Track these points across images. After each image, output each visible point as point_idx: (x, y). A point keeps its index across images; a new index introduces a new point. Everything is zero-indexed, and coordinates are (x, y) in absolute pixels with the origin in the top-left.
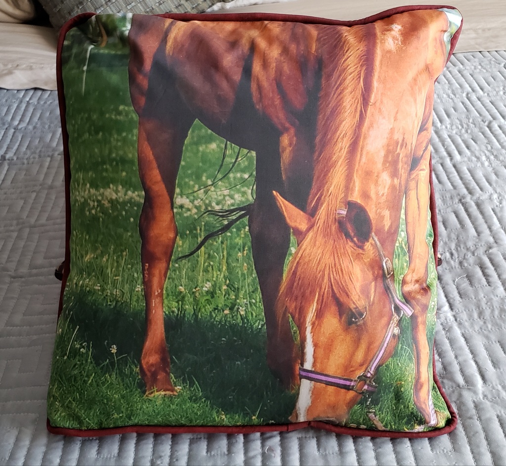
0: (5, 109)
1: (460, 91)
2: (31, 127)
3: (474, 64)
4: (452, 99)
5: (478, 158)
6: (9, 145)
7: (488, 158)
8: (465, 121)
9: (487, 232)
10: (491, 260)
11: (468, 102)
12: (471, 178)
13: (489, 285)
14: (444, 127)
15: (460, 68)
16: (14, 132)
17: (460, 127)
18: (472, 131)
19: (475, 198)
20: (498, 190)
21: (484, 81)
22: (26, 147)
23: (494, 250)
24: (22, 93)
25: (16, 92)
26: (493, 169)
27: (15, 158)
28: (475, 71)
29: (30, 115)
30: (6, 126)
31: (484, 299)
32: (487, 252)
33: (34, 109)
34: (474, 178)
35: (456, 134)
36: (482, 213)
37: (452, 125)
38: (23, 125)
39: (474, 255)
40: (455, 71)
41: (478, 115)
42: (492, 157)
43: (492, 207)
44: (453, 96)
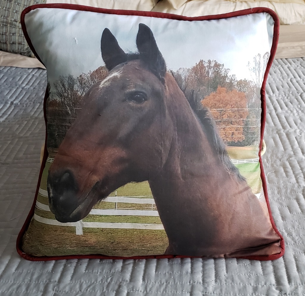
0: (19, 78)
1: (287, 77)
2: (32, 88)
3: (297, 64)
4: (282, 81)
5: (292, 111)
6: (17, 96)
7: (297, 112)
8: (287, 92)
9: (290, 149)
10: (290, 164)
11: (290, 83)
12: (286, 121)
13: (287, 177)
14: (274, 95)
15: (288, 66)
16: (22, 90)
17: (284, 96)
18: (290, 98)
19: (286, 131)
20: (300, 128)
21: (302, 73)
22: (27, 98)
23: (293, 158)
24: (31, 70)
25: (27, 69)
26: (300, 117)
27: (19, 104)
28: (297, 68)
29: (33, 82)
30: (18, 86)
31: (283, 184)
32: (289, 160)
33: (36, 79)
34: (287, 121)
35: (281, 99)
36: (289, 139)
37: (279, 94)
38: (28, 87)
39: (280, 161)
40: (286, 67)
41: (296, 90)
42: (300, 111)
43: (296, 136)
44: (282, 80)
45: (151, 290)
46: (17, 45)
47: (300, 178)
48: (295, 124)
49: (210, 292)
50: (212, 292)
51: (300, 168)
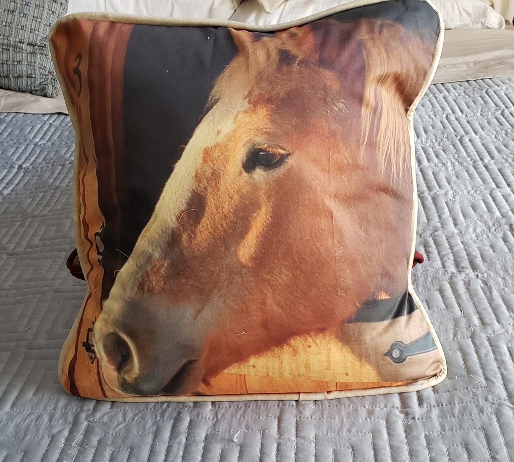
0: (29, 129)
1: (440, 113)
2: (49, 144)
3: (459, 92)
4: (432, 119)
5: (444, 164)
6: (27, 157)
7: (453, 164)
8: (439, 135)
9: (437, 219)
10: (435, 240)
11: (446, 121)
12: (434, 179)
13: (429, 260)
14: (419, 141)
15: (445, 94)
16: (34, 148)
17: (434, 141)
18: (444, 144)
19: (432, 193)
20: (455, 188)
21: (465, 105)
22: (42, 159)
23: (439, 233)
24: (47, 117)
25: (41, 115)
26: (455, 173)
27: (31, 168)
28: (458, 97)
29: (51, 134)
30: (28, 142)
31: (421, 270)
32: (433, 234)
33: (55, 130)
34: (436, 180)
35: (429, 146)
36: (436, 205)
37: (427, 139)
38: (43, 142)
39: (421, 237)
40: (440, 97)
41: (453, 131)
42: (457, 164)
43: (446, 201)
44: (433, 117)
45: (223, 415)
46: (25, 79)
47: (448, 260)
48: (447, 183)
49: (306, 417)
50: (309, 417)
51: (448, 246)
